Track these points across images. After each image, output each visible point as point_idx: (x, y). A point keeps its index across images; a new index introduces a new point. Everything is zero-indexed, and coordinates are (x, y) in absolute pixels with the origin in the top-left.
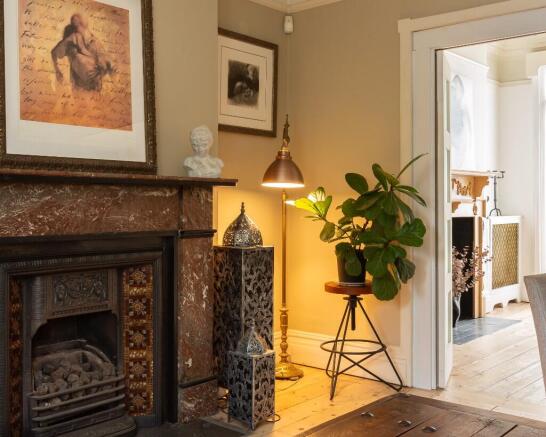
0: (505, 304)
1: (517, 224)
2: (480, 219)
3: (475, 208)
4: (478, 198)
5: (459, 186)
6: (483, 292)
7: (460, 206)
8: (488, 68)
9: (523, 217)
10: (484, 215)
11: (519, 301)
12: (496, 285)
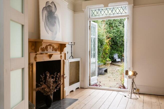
0: (74, 90)
1: (79, 61)
2: (63, 60)
3: (61, 56)
4: (62, 52)
5: (53, 47)
6: (65, 89)
7: (53, 56)
8: (68, 3)
9: (81, 59)
10: (65, 59)
11: (79, 88)
12: (71, 84)
